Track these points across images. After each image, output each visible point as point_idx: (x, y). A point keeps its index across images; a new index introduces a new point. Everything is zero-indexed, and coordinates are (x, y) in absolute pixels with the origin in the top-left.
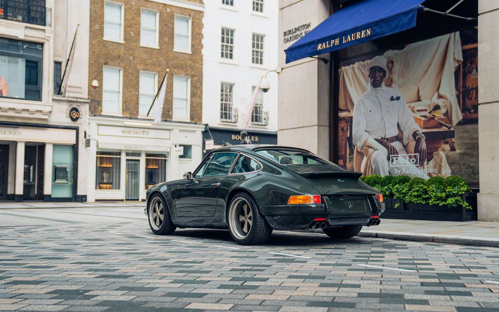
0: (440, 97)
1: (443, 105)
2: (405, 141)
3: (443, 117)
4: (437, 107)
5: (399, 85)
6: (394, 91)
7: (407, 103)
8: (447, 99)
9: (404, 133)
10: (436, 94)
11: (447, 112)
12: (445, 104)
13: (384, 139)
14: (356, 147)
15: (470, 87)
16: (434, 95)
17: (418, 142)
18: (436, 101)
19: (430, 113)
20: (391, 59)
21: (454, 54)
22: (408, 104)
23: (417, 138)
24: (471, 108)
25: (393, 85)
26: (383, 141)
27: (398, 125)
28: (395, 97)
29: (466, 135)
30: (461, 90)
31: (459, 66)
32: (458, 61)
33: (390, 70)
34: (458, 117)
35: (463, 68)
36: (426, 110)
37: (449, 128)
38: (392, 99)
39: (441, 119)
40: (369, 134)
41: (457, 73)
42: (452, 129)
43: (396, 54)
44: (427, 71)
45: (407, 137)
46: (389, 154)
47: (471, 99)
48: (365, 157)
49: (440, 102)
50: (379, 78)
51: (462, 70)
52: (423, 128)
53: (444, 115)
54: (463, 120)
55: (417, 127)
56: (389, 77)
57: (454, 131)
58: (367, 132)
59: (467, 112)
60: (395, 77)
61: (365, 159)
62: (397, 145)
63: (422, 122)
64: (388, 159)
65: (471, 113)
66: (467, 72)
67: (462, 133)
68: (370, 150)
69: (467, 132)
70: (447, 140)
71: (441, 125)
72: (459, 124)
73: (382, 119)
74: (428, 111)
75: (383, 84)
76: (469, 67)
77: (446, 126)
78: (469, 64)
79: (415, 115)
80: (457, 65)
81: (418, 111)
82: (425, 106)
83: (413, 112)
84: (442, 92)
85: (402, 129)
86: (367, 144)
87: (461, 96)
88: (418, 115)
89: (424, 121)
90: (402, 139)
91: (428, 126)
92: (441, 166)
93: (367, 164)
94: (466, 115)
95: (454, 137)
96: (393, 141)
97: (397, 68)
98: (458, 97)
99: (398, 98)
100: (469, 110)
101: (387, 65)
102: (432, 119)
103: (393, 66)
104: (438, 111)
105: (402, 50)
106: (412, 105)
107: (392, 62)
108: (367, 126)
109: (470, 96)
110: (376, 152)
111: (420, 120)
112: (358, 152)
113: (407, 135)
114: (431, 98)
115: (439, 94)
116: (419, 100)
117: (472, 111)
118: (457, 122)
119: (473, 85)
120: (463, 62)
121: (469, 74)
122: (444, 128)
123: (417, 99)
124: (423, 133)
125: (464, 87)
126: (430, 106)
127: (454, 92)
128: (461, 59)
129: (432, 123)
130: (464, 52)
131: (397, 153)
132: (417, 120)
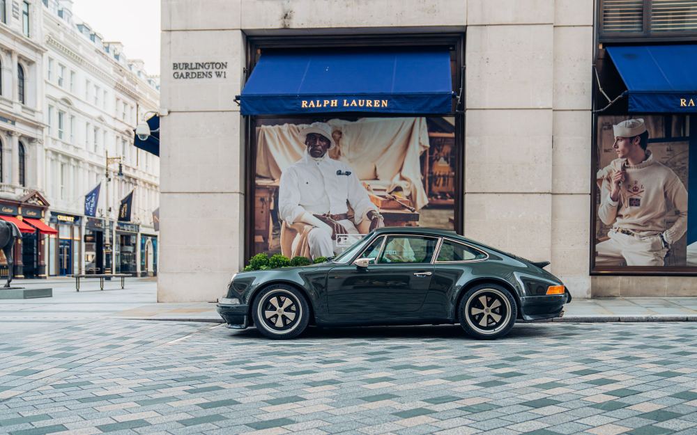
0: (402, 178)
1: (406, 187)
2: (357, 220)
3: (405, 199)
4: (398, 189)
5: (349, 160)
6: (342, 164)
7: (360, 180)
8: (410, 182)
9: (356, 211)
10: (398, 176)
11: (411, 195)
12: (408, 187)
13: (328, 216)
14: (284, 222)
15: (437, 174)
16: (394, 176)
17: (374, 223)
18: (397, 182)
19: (390, 193)
20: (339, 129)
21: (420, 138)
22: (362, 181)
23: (373, 218)
24: (438, 194)
25: (341, 158)
26: (325, 218)
27: (348, 202)
28: (344, 171)
29: (432, 219)
30: (427, 175)
31: (425, 152)
32: (424, 147)
33: (337, 142)
34: (423, 202)
35: (430, 154)
36: (385, 190)
37: (413, 211)
38: (339, 173)
39: (403, 201)
40: (305, 209)
41: (422, 158)
42: (416, 212)
43: (345, 125)
44: (386, 150)
45: (360, 216)
46: (334, 232)
47: (438, 185)
48: (298, 234)
49: (403, 184)
50: (320, 147)
51: (428, 156)
52: (381, 208)
53: (408, 197)
54: (428, 204)
55: (373, 207)
56: (336, 148)
57: (418, 215)
58: (303, 206)
59: (433, 198)
60: (344, 150)
61: (298, 237)
62: (345, 224)
63: (380, 202)
64: (333, 238)
65: (437, 199)
66: (434, 158)
67: (428, 216)
68: (306, 227)
69: (433, 216)
70: (410, 222)
71: (404, 207)
72: (425, 208)
73: (325, 193)
74: (388, 191)
75: (327, 155)
76: (437, 154)
77: (409, 209)
78: (436, 152)
79: (371, 194)
80: (423, 150)
81: (374, 190)
82: (384, 186)
83: (368, 190)
84: (404, 174)
85: (353, 207)
86: (302, 220)
87: (427, 181)
88: (375, 194)
89: (383, 202)
90: (353, 217)
91: (387, 206)
92: (402, 248)
93: (301, 242)
94: (432, 200)
95: (418, 220)
96: (340, 219)
97: (346, 141)
98: (424, 182)
99: (348, 174)
100: (436, 196)
101: (332, 134)
102: (393, 200)
103: (341, 137)
104: (400, 193)
105: (354, 123)
106: (367, 183)
107: (341, 133)
108: (301, 198)
109: (437, 183)
110: (315, 229)
111: (377, 199)
112: (287, 228)
113: (360, 214)
114: (392, 179)
115: (401, 176)
116: (376, 178)
117: (439, 197)
118: (422, 206)
119: (440, 172)
120: (430, 149)
121: (436, 162)
122: (407, 210)
123: (374, 177)
124: (380, 213)
125: (430, 172)
126: (390, 186)
127: (419, 176)
128: (428, 146)
129: (392, 204)
130: (431, 139)
131: (346, 232)
132: (372, 199)
